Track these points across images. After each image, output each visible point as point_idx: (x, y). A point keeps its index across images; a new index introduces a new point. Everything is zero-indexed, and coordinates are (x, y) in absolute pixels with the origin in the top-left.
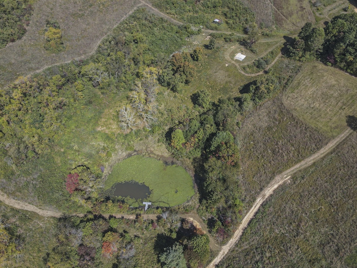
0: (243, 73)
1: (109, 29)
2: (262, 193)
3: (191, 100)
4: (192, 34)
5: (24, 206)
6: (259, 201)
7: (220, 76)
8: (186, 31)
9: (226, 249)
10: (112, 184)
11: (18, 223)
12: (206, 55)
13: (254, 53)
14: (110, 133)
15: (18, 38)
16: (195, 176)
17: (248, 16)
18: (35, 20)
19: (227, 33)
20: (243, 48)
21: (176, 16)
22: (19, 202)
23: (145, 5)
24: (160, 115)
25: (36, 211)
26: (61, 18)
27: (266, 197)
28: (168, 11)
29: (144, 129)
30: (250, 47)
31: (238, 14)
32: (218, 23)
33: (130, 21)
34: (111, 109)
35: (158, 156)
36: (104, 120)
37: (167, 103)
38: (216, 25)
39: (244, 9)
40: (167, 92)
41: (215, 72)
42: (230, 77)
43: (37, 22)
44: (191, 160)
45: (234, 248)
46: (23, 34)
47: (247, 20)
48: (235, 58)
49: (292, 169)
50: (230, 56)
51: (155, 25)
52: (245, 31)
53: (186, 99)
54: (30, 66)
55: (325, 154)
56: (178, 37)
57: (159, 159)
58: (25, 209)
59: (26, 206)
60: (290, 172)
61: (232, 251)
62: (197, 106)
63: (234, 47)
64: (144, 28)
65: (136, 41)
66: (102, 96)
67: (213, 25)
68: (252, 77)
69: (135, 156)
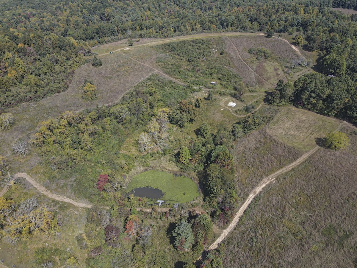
0: (235, 115)
1: (130, 87)
2: (254, 190)
3: (194, 133)
4: (195, 91)
5: (63, 199)
6: (251, 197)
7: (217, 117)
8: (190, 89)
9: (226, 232)
10: (132, 189)
11: (57, 211)
12: (206, 104)
13: (243, 102)
14: (130, 155)
15: (63, 91)
16: (199, 183)
17: (237, 79)
18: (76, 80)
19: (221, 90)
20: (234, 99)
21: (181, 80)
22: (59, 196)
23: (158, 72)
24: (170, 143)
25: (72, 203)
26: (95, 79)
27: (257, 193)
28: (175, 77)
29: (157, 152)
30: (239, 98)
31: (230, 79)
32: (214, 84)
33: (147, 81)
34: (132, 138)
35: (169, 170)
36: (126, 146)
37: (176, 135)
38: (213, 85)
39: (234, 75)
40: (175, 128)
41: (213, 114)
42: (224, 118)
43: (77, 81)
44: (196, 173)
45: (233, 231)
46: (66, 88)
47: (236, 82)
48: (228, 105)
49: (276, 173)
50: (224, 104)
51: (166, 85)
52: (235, 89)
53: (191, 132)
54: (71, 108)
55: (301, 162)
56: (183, 93)
57: (170, 173)
58: (64, 201)
59: (65, 199)
60: (274, 176)
61: (231, 233)
62: (199, 136)
63: (227, 98)
64: (157, 86)
65: (151, 94)
66: (124, 130)
67: (211, 85)
68: (242, 118)
69: (151, 171)
